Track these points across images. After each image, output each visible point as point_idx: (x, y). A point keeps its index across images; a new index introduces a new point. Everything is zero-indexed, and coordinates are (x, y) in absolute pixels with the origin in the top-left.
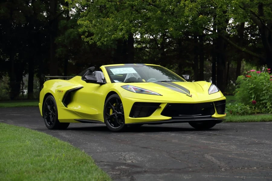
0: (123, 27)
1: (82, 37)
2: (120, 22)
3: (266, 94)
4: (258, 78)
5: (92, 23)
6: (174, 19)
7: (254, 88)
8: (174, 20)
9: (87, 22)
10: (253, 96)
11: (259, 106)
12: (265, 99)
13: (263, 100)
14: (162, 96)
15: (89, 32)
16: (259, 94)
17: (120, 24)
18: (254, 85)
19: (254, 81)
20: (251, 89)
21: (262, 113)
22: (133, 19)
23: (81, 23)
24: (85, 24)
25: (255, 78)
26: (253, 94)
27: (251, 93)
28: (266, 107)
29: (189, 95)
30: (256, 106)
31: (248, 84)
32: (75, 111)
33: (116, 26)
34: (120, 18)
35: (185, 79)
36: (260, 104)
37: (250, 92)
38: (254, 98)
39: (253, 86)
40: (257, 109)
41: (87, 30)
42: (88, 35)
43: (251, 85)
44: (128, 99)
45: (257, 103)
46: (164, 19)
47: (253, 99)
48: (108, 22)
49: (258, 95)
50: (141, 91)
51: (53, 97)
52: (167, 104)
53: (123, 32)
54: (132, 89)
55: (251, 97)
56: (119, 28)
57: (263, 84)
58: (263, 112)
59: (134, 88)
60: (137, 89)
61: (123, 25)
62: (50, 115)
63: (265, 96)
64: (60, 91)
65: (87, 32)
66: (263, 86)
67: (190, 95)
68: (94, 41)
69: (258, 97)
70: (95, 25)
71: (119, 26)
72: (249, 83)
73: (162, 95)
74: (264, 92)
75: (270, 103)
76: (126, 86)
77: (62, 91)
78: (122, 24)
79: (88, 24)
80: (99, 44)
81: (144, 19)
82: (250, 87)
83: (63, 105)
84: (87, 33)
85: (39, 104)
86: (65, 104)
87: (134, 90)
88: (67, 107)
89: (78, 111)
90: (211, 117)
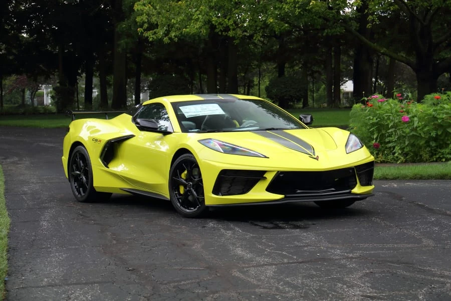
0: (200, 16)
1: (139, 29)
2: (196, 9)
3: (394, 133)
4: (382, 109)
5: (156, 9)
6: (277, 4)
7: (377, 123)
8: (277, 6)
9: (149, 7)
10: (375, 136)
11: (384, 151)
12: (392, 142)
13: (389, 142)
14: (268, 158)
15: (149, 22)
16: (383, 132)
17: (196, 11)
18: (377, 119)
19: (378, 112)
20: (373, 125)
21: (387, 162)
22: (215, 4)
23: (139, 9)
24: (145, 11)
25: (380, 108)
26: (375, 133)
27: (373, 131)
28: (394, 153)
29: (314, 156)
30: (379, 151)
31: (368, 118)
32: (122, 176)
33: (189, 14)
34: (195, 3)
35: (304, 122)
36: (386, 148)
37: (371, 130)
38: (376, 139)
39: (375, 121)
40: (381, 155)
41: (146, 20)
42: (147, 27)
43: (372, 119)
44: (210, 164)
45: (380, 147)
46: (262, 4)
47: (375, 141)
48: (179, 7)
49: (383, 134)
50: (233, 150)
52: (275, 173)
53: (198, 25)
54: (216, 146)
55: (372, 137)
56: (194, 17)
57: (389, 119)
58: (389, 160)
59: (220, 145)
60: (225, 145)
61: (199, 14)
63: (392, 137)
64: (96, 140)
65: (145, 22)
66: (389, 121)
67: (316, 157)
68: (157, 37)
69: (382, 137)
70: (159, 13)
71: (194, 15)
72: (370, 115)
73: (267, 156)
74: (390, 131)
75: (399, 148)
76: (207, 141)
77: (100, 141)
78: (198, 12)
79: (150, 10)
80: (166, 40)
81: (232, 5)
82: (371, 122)
83: (101, 163)
84: (146, 25)
85: (63, 157)
86: (105, 161)
87: (221, 148)
88: (108, 168)
89: (126, 176)
90: (350, 192)
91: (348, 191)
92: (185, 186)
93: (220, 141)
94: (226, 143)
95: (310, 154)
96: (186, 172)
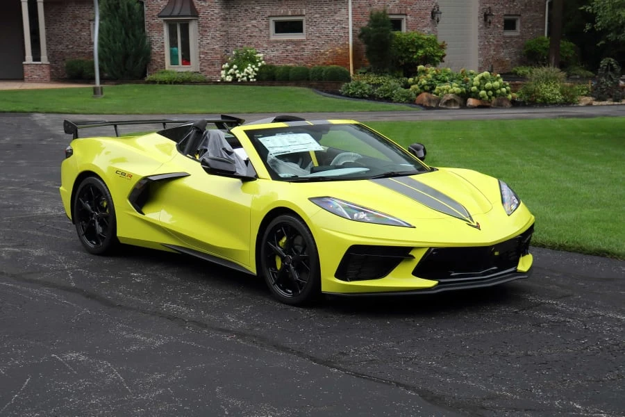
14: (415, 227)
29: (473, 224)
32: (168, 229)
44: (331, 235)
51: (101, 183)
52: (426, 250)
54: (339, 209)
59: (344, 207)
60: (351, 208)
62: (94, 222)
64: (124, 174)
67: (475, 225)
73: (413, 225)
76: (323, 200)
77: (131, 176)
83: (132, 206)
86: (137, 204)
87: (346, 211)
88: (144, 214)
89: (173, 229)
90: (516, 271)
91: (512, 269)
92: (283, 260)
93: (344, 201)
94: (353, 204)
95: (467, 219)
96: (284, 240)
